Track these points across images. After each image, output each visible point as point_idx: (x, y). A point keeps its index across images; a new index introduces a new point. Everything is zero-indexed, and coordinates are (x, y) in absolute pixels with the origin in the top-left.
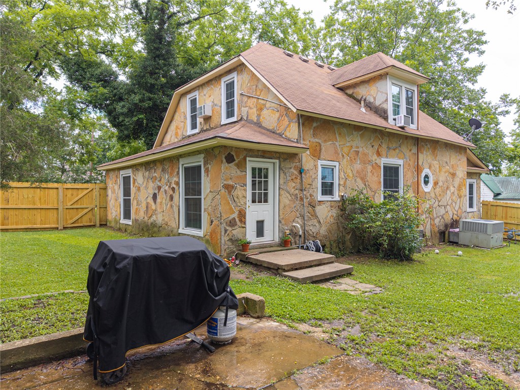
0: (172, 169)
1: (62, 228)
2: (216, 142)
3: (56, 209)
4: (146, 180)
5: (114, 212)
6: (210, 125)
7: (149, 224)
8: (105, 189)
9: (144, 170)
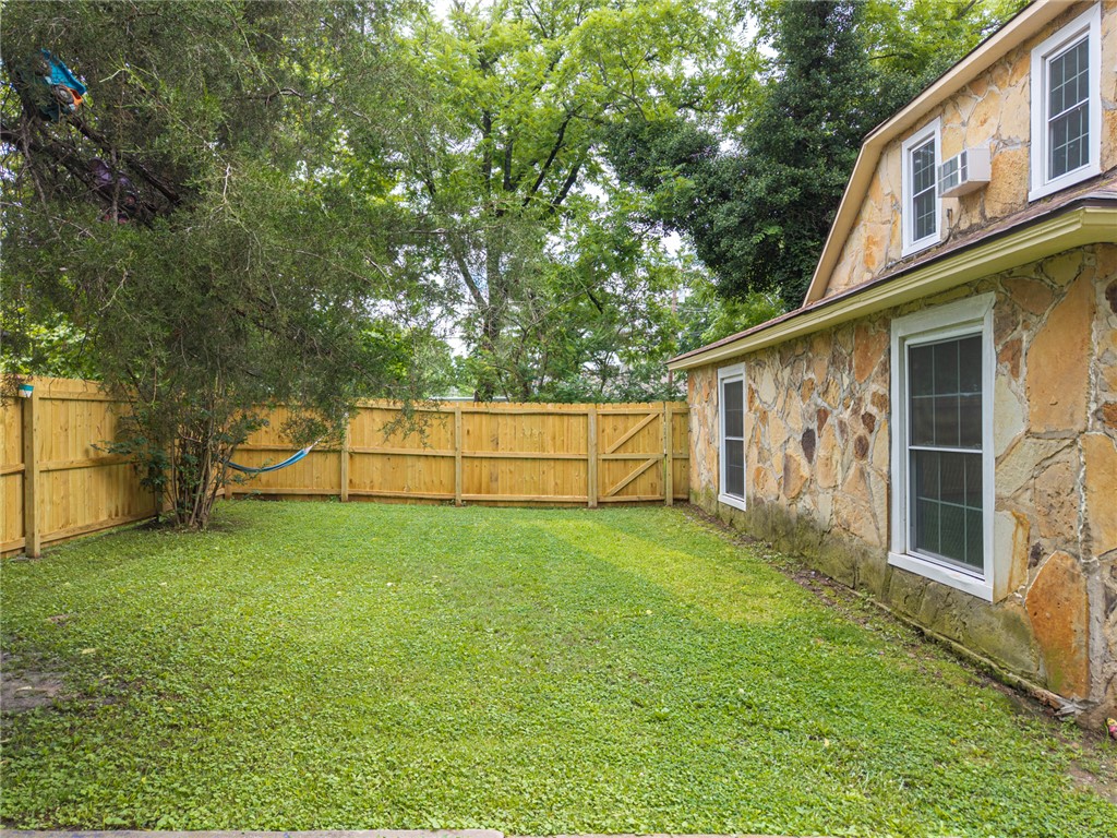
0: (865, 356)
1: (596, 505)
2: (1079, 226)
3: (584, 460)
4: (783, 393)
5: (705, 472)
6: (982, 214)
7: (793, 516)
8: (686, 414)
9: (777, 363)
